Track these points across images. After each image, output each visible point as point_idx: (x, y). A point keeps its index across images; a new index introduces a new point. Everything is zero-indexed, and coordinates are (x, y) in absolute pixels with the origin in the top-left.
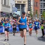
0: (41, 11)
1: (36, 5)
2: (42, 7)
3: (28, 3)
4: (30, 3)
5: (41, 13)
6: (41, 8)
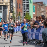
0: (24, 13)
1: (18, 7)
2: (25, 9)
3: (11, 4)
4: (13, 4)
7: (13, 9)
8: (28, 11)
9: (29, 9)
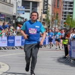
0: (65, 16)
2: (66, 9)
5: (65, 19)
6: (65, 11)
7: (47, 7)
8: (72, 13)
9: (72, 9)
